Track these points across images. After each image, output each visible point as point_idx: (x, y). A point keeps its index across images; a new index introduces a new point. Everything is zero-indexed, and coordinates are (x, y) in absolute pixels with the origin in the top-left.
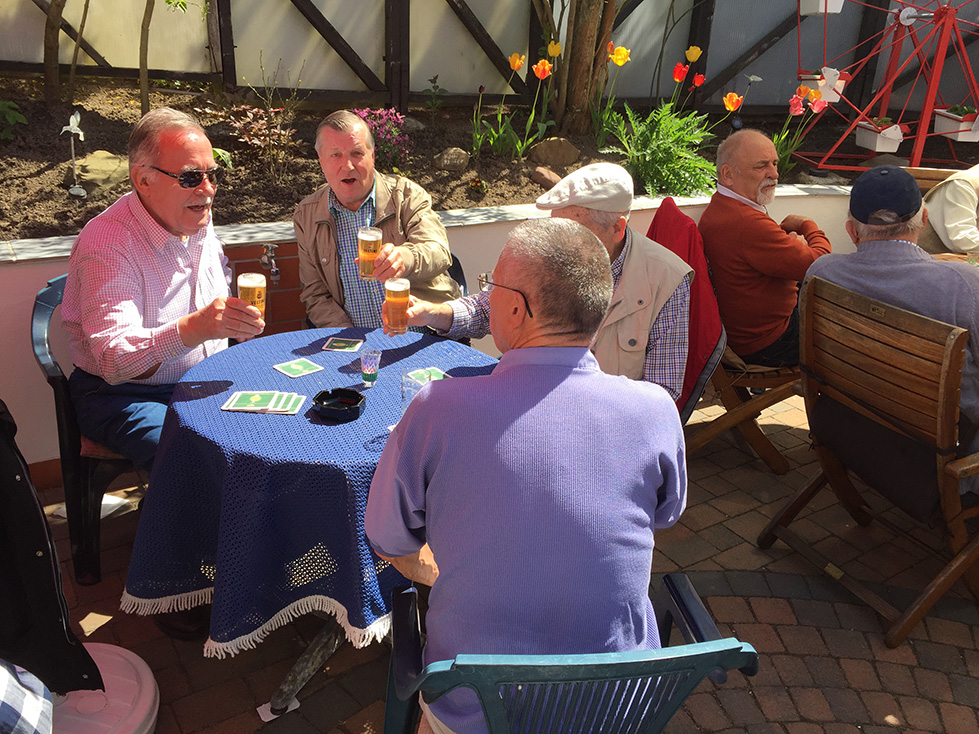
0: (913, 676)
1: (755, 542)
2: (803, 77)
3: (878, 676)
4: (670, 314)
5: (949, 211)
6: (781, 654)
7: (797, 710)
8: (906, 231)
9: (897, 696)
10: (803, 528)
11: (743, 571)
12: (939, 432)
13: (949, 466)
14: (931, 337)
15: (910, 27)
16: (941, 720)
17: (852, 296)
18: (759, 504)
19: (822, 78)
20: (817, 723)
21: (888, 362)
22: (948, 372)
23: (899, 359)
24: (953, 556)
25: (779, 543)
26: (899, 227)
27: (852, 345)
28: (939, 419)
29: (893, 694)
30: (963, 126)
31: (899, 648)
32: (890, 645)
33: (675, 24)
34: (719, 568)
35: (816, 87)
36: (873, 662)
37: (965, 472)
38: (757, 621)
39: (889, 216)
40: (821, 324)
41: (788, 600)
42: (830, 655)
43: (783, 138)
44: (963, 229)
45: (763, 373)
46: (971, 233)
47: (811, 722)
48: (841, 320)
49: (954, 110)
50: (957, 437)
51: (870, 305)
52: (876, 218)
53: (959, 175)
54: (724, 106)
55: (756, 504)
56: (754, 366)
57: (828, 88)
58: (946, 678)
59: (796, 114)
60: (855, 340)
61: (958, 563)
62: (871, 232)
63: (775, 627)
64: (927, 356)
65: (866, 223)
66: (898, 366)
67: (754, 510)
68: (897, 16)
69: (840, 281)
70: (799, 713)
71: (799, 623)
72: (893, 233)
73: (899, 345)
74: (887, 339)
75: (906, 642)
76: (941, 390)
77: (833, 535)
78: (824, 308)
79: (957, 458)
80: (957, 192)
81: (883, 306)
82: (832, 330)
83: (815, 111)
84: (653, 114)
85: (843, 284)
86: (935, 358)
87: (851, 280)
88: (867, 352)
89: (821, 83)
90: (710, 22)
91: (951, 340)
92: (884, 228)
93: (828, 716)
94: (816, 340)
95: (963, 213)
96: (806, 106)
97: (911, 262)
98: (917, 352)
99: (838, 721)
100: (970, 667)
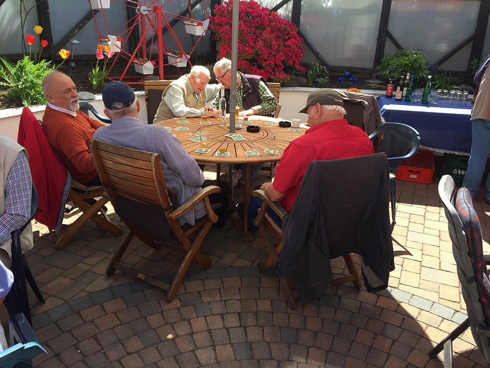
0: (179, 312)
1: (105, 275)
2: (102, 40)
3: (164, 318)
4: (14, 174)
5: (173, 99)
6: (119, 325)
7: (126, 350)
8: (129, 112)
9: (172, 324)
10: (129, 259)
11: (100, 291)
12: (161, 201)
13: (170, 215)
14: (146, 160)
15: (146, 15)
16: (191, 328)
17: (111, 146)
18: (108, 254)
19: (109, 40)
20: (136, 352)
21: (134, 174)
22: (156, 174)
23: (137, 172)
24: (186, 253)
25: (117, 271)
26: (125, 110)
27: (118, 169)
28: (159, 195)
29: (170, 324)
30: (178, 60)
31: (173, 301)
32: (169, 302)
33: (27, 14)
34: (87, 294)
35: (108, 45)
36: (162, 313)
37: (177, 216)
38: (107, 314)
39: (120, 105)
40: (104, 162)
41: (122, 297)
42: (142, 317)
43: (97, 70)
44: (179, 106)
45: (97, 190)
46: (183, 108)
47: (132, 353)
48: (111, 158)
49: (174, 53)
50: (170, 202)
51: (119, 149)
52: (115, 107)
53: (174, 82)
54: (61, 57)
55: (106, 255)
56: (92, 187)
57: (113, 46)
58: (193, 307)
59: (100, 58)
60: (119, 166)
61: (189, 256)
62: (115, 113)
63: (115, 313)
64: (147, 168)
65: (111, 109)
66: (138, 175)
67: (106, 258)
68: (139, 9)
69: (106, 140)
70: (127, 351)
71: (127, 307)
72: (124, 114)
73: (136, 166)
74: (130, 164)
75: (176, 297)
76: (156, 183)
77: (144, 258)
78: (104, 154)
79: (173, 211)
80: (175, 91)
81: (125, 149)
82: (109, 164)
83: (109, 57)
84: (19, 62)
85: (108, 141)
86: (150, 169)
87: (110, 139)
88: (125, 171)
89: (109, 43)
90: (48, 13)
91: (153, 159)
92: (119, 111)
93: (141, 346)
94: (105, 169)
95: (178, 99)
96: (105, 55)
97: (133, 126)
98: (144, 168)
99: (145, 347)
100: (203, 298)
